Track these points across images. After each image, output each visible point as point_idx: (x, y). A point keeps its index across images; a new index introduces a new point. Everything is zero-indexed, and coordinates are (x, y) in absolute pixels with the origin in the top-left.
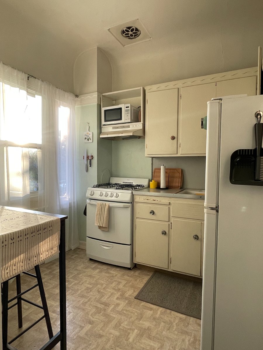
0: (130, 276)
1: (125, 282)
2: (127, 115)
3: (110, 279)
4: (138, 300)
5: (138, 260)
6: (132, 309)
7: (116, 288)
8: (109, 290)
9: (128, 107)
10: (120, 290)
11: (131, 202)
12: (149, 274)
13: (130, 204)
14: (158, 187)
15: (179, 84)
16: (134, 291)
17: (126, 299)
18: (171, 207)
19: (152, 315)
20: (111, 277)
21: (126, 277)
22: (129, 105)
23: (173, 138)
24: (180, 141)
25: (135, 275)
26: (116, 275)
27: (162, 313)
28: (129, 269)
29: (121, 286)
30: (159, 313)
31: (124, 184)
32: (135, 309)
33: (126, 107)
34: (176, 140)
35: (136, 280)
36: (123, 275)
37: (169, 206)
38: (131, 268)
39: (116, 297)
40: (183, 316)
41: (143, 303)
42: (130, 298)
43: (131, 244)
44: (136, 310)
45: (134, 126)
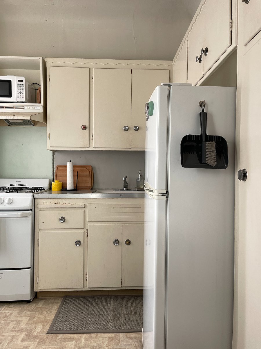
0: (33, 310)
1: (28, 319)
2: (19, 91)
3: (4, 321)
4: (52, 334)
5: (42, 286)
6: (48, 346)
7: (17, 329)
8: (7, 334)
9: (22, 81)
10: (23, 330)
11: (32, 210)
12: (56, 301)
13: (30, 212)
14: (64, 189)
15: (91, 63)
16: (44, 326)
17: (36, 337)
18: (87, 210)
19: (76, 345)
20: (3, 318)
21: (26, 313)
22: (23, 78)
23: (84, 128)
24: (93, 132)
25: (40, 307)
26: (11, 314)
27: (86, 340)
28: (28, 302)
29: (23, 325)
30: (83, 340)
31: (12, 187)
32: (52, 345)
33: (19, 81)
34: (87, 130)
35: (42, 313)
36: (22, 311)
37: (84, 209)
38: (31, 300)
39: (20, 339)
40: (112, 335)
41: (60, 336)
42: (40, 336)
43: (31, 267)
44: (54, 346)
45: (31, 108)
